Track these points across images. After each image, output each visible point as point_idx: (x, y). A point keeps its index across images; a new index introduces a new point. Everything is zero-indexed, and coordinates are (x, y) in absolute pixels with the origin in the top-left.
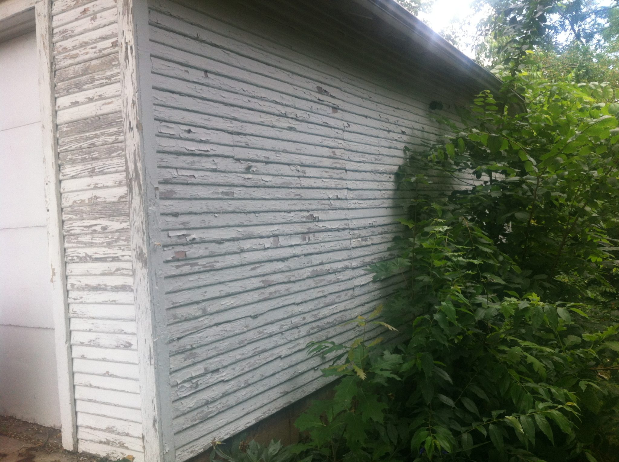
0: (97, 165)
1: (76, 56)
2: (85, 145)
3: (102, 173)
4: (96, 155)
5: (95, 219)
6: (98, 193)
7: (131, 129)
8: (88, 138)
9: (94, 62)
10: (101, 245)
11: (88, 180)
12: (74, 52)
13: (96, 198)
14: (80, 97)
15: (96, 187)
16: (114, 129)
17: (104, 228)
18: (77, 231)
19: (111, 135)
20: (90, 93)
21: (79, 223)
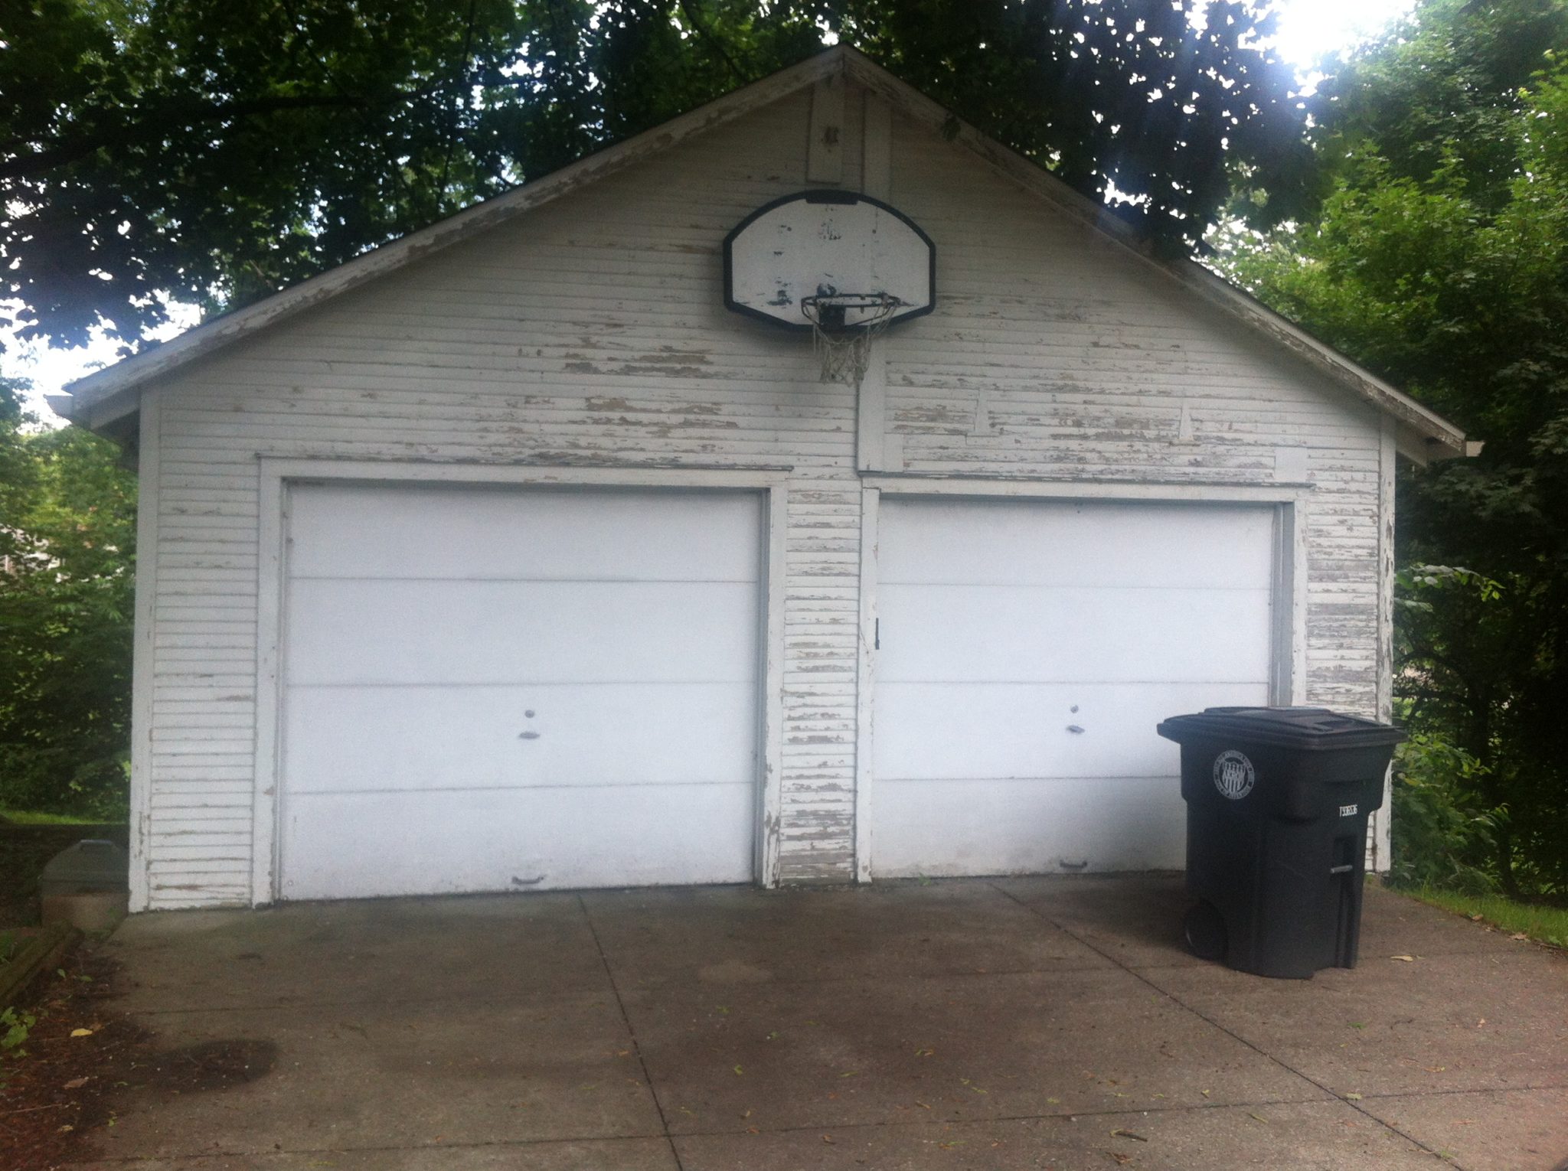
0: (1346, 642)
1: (1330, 554)
2: (1335, 624)
3: (1351, 648)
4: (1345, 634)
5: (1338, 682)
6: (1343, 663)
7: (1387, 620)
8: (1337, 620)
9: (1347, 563)
10: (1345, 703)
11: (1335, 652)
12: (1328, 550)
13: (1341, 667)
14: (1332, 586)
15: (1342, 658)
16: (1364, 617)
17: (1348, 691)
18: (1321, 691)
19: (1361, 621)
20: (1344, 586)
21: (1319, 685)
